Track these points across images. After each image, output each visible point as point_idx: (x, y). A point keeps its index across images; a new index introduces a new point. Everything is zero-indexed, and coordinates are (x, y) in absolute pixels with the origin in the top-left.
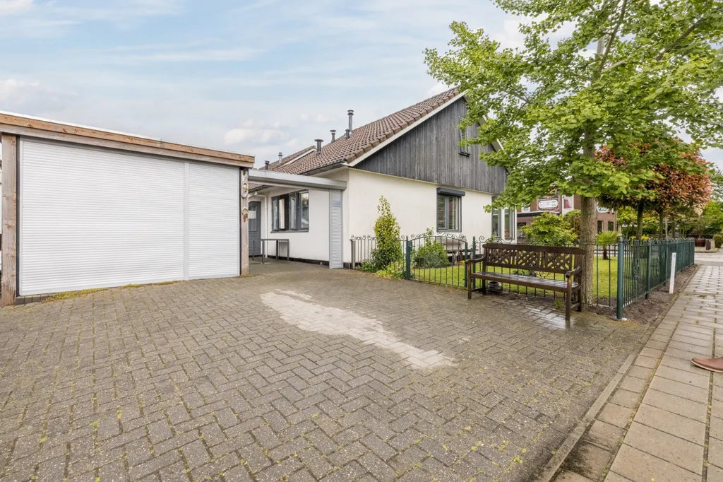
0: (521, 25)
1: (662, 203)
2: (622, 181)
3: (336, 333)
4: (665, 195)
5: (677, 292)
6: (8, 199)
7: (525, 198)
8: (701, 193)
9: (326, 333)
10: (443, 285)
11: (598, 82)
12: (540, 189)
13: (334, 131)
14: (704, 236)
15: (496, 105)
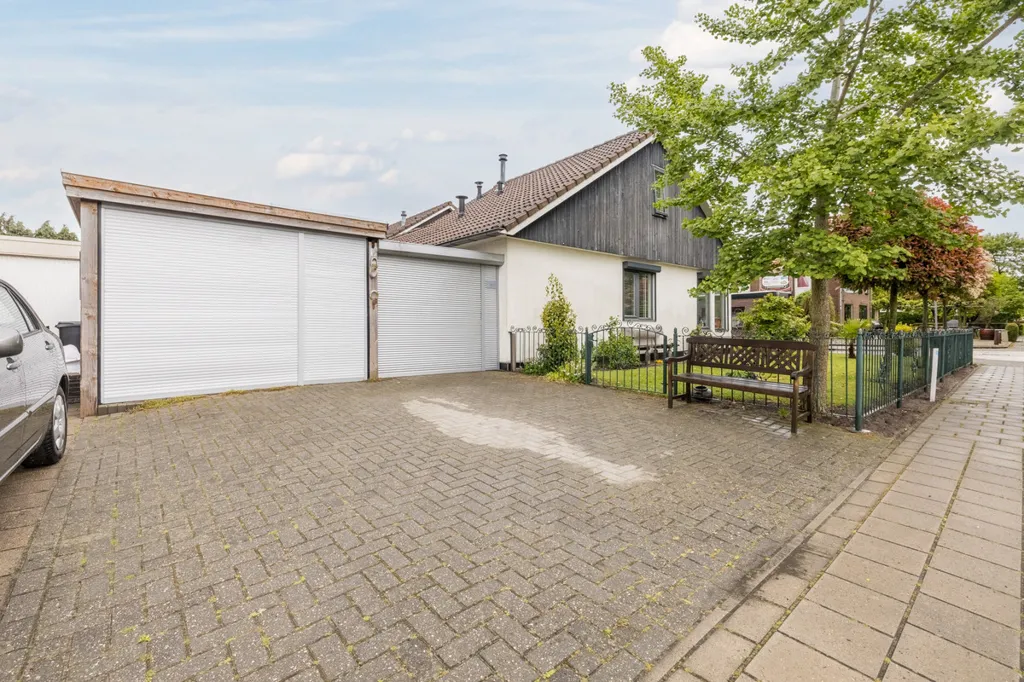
0: (733, 66)
1: (920, 283)
2: (859, 259)
3: (512, 446)
4: (925, 274)
5: (940, 399)
6: (87, 281)
7: (740, 279)
8: (970, 270)
9: (498, 447)
10: (635, 392)
11: (830, 136)
12: (760, 268)
13: (480, 183)
14: (993, 325)
15: (704, 157)
